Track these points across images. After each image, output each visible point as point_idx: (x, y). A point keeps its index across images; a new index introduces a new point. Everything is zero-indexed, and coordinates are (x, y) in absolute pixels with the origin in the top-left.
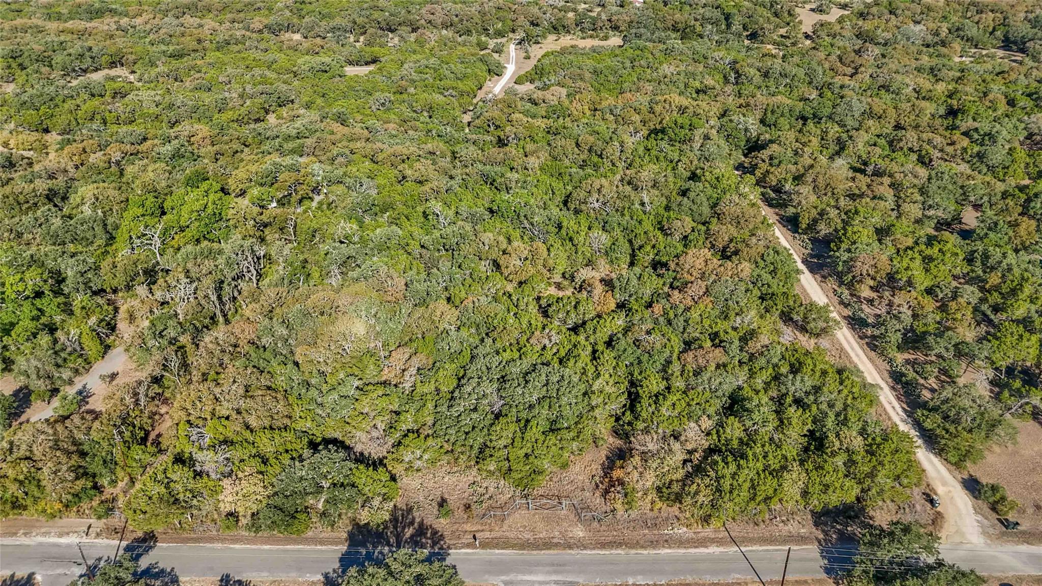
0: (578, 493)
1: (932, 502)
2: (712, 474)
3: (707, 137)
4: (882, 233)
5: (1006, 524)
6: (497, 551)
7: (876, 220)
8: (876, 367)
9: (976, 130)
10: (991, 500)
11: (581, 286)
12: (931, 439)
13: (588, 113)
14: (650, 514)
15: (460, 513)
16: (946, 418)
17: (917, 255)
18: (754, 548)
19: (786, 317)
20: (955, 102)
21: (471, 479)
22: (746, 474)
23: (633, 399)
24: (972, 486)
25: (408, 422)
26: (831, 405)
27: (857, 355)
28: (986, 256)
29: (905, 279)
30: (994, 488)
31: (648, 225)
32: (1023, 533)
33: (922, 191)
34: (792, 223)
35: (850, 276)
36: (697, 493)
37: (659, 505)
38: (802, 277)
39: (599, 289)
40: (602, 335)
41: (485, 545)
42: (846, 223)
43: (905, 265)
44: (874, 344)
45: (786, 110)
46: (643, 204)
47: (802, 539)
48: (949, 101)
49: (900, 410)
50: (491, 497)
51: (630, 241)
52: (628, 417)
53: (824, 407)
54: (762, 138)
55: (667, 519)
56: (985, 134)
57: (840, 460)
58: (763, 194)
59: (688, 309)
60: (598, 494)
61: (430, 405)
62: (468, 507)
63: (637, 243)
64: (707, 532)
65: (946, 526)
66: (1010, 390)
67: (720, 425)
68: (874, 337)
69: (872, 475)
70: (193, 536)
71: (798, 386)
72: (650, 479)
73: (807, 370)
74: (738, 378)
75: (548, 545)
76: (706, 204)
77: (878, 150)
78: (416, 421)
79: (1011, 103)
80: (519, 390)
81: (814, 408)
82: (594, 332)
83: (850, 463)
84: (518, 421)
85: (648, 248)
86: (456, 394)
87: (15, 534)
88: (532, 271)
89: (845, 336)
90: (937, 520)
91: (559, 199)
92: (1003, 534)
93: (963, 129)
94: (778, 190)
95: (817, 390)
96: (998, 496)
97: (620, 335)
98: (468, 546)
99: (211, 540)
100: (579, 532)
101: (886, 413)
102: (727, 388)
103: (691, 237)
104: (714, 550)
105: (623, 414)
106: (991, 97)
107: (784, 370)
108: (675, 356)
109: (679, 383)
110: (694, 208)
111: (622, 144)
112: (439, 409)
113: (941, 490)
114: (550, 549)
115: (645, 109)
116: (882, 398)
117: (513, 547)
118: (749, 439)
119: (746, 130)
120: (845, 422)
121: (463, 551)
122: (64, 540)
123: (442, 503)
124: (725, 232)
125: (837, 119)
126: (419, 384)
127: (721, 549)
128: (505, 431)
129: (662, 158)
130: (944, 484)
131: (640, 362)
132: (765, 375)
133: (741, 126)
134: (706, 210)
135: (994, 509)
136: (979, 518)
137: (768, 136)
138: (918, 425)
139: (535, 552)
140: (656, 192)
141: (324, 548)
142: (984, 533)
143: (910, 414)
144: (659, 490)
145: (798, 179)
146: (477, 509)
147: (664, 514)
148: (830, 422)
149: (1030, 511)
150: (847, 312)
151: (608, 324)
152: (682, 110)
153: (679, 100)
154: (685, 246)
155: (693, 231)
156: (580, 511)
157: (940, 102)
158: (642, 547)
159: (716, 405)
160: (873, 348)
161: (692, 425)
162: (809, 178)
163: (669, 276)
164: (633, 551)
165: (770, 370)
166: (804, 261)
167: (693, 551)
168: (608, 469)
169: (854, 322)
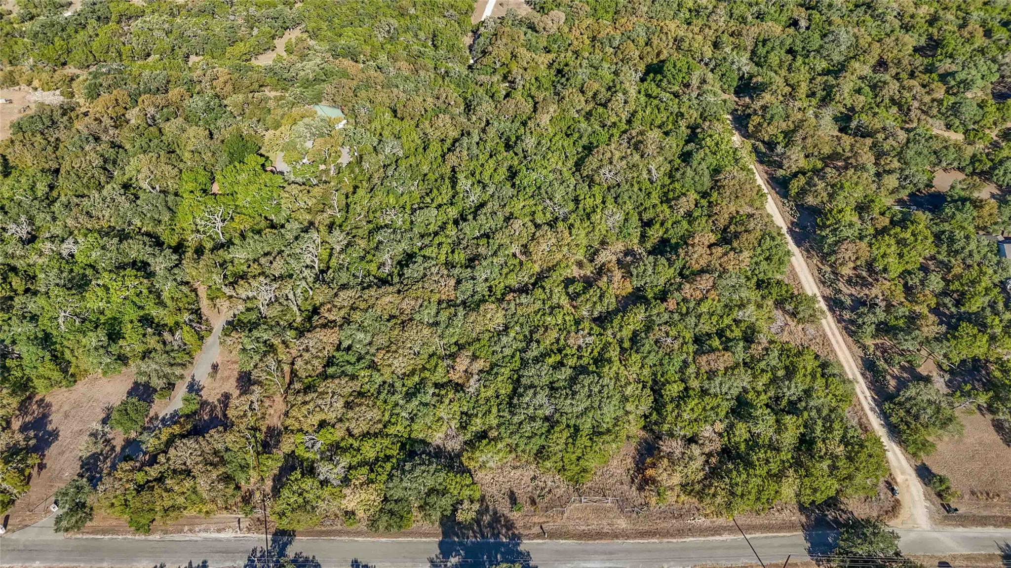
0: (618, 485)
1: (893, 490)
2: (727, 480)
3: (704, 81)
4: (862, 208)
5: (948, 508)
6: (562, 541)
7: (858, 194)
8: (853, 355)
9: (953, 74)
10: (938, 489)
11: (601, 269)
12: (894, 431)
13: (587, 42)
14: (676, 506)
15: (528, 507)
16: (908, 412)
17: (893, 241)
18: (758, 535)
19: (779, 304)
20: (935, 31)
21: (532, 474)
23: (658, 405)
24: (924, 473)
25: (477, 425)
26: (819, 411)
27: (837, 342)
28: (952, 240)
29: (881, 267)
30: (942, 480)
31: (655, 199)
32: (960, 516)
33: (900, 155)
34: (781, 185)
35: (833, 258)
36: (714, 495)
37: (683, 497)
38: (793, 259)
39: (618, 274)
40: (626, 333)
41: (553, 535)
42: (831, 196)
43: (882, 251)
44: (852, 329)
45: (777, 43)
46: (649, 172)
47: (791, 527)
48: (930, 29)
49: (870, 398)
50: (550, 490)
51: (640, 214)
52: (654, 416)
53: (814, 413)
54: (754, 80)
55: (689, 511)
56: (962, 82)
57: (825, 465)
58: (755, 149)
59: (699, 303)
60: (634, 488)
61: (494, 410)
62: (533, 502)
63: (646, 217)
64: (721, 521)
65: (902, 511)
66: (962, 392)
67: (731, 426)
68: (852, 322)
69: (850, 477)
70: (323, 529)
71: (793, 390)
72: (676, 479)
73: (799, 377)
74: (742, 380)
75: (600, 535)
76: (706, 172)
77: (862, 98)
78: (484, 424)
79: (988, 33)
80: (568, 402)
81: (806, 414)
82: (620, 331)
83: (833, 468)
84: (568, 426)
85: (658, 226)
86: (515, 401)
87: (181, 531)
88: (559, 256)
89: (829, 324)
90: (895, 508)
91: (570, 163)
92: (945, 517)
93: (941, 71)
94: (771, 145)
95: (808, 393)
96: (944, 487)
97: (643, 335)
98: (538, 536)
99: (339, 533)
100: (622, 523)
101: (860, 404)
102: (735, 392)
103: (696, 214)
104: (726, 537)
105: (651, 414)
106: (970, 28)
107: (781, 373)
108: (690, 359)
109: (694, 384)
110: (697, 178)
111: (625, 93)
112: (501, 414)
113: (900, 478)
114: (601, 539)
115: (642, 42)
116: (858, 391)
117: (573, 536)
118: (753, 443)
119: (739, 69)
120: (830, 429)
121: (535, 541)
122: (222, 535)
123: (513, 499)
124: (727, 209)
125: (825, 53)
126: (483, 390)
127: (732, 537)
128: (560, 437)
129: (662, 109)
130: (903, 473)
131: (661, 364)
132: (765, 378)
133: (735, 67)
134: (707, 183)
135: (939, 495)
136: (928, 504)
137: (760, 79)
138: (885, 416)
139: (590, 542)
140: (661, 159)
141: (428, 540)
142: (931, 517)
143: (879, 404)
144: (682, 485)
145: (788, 135)
146: (541, 503)
147: (687, 506)
148: (818, 429)
149: (967, 497)
150: (828, 292)
151: (631, 320)
152: (678, 42)
153: (674, 27)
154: (690, 223)
155: (696, 206)
156: (622, 503)
157: (922, 31)
158: (672, 536)
159: (726, 406)
160: (851, 334)
161: (708, 427)
162: (798, 137)
163: (678, 265)
164: (666, 540)
165: (769, 374)
166: (790, 231)
167: (711, 538)
168: (640, 466)
169: (834, 304)
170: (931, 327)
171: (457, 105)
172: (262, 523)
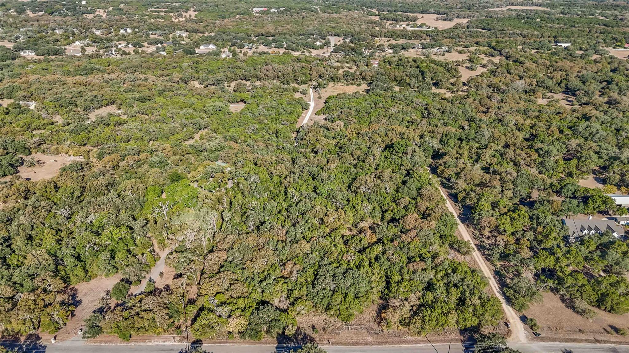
0: (368, 323)
1: (507, 325)
2: (421, 315)
3: (414, 151)
4: (494, 205)
5: (536, 334)
6: (338, 346)
7: (492, 198)
8: (489, 269)
9: (541, 149)
10: (531, 325)
11: (360, 230)
12: (508, 300)
13: (355, 135)
14: (397, 332)
15: (321, 332)
16: (515, 291)
17: (508, 217)
18: (438, 344)
19: (451, 246)
20: (534, 131)
21: (324, 318)
22: (434, 315)
23: (388, 283)
24: (524, 319)
25: (296, 294)
26: (468, 287)
27: (482, 263)
28: (538, 218)
29: (502, 229)
30: (531, 320)
31: (389, 200)
32: (543, 337)
33: (514, 183)
34: (454, 197)
35: (479, 226)
36: (415, 322)
37: (400, 327)
38: (459, 227)
39: (369, 232)
40: (373, 255)
41: (333, 344)
42: (479, 200)
43: (503, 222)
44: (488, 258)
45: (453, 135)
46: (386, 189)
47: (456, 341)
48: (531, 130)
49: (497, 288)
50: (333, 325)
51: (381, 207)
52: (386, 291)
53: (465, 287)
54: (441, 151)
55: (404, 333)
56: (546, 152)
57: (471, 309)
58: (441, 181)
59: (409, 243)
60: (376, 323)
61: (305, 287)
62: (324, 329)
63: (384, 209)
64: (420, 338)
65: (512, 335)
66: (540, 280)
67: (424, 295)
68: (489, 255)
69: (483, 315)
70: (217, 341)
71: (455, 278)
72: (397, 317)
73: (459, 272)
74: (431, 275)
75: (358, 344)
76: (415, 189)
77: (496, 159)
78: (299, 294)
79: (561, 132)
80: (342, 281)
81: (461, 287)
82: (370, 254)
83: (475, 310)
84: (342, 294)
85: (390, 212)
86: (316, 282)
87: (145, 342)
88: (339, 224)
89: (476, 255)
90: (509, 333)
91: (346, 185)
92: (534, 338)
93: (536, 148)
94: (448, 179)
95: (463, 280)
96: (533, 323)
97: (381, 255)
98: (327, 344)
99: (225, 342)
100: (370, 339)
101: (492, 289)
102: (427, 279)
103: (409, 207)
104: (422, 345)
105: (384, 290)
106: (551, 129)
107: (450, 271)
108: (404, 265)
109: (407, 277)
110: (410, 191)
111: (374, 155)
112: (308, 289)
113: (511, 321)
115: (383, 134)
116: (490, 283)
117: (344, 344)
118: (436, 301)
119: (433, 147)
120: (473, 294)
121: (325, 346)
122: (165, 343)
123: (314, 327)
124: (424, 204)
125: (477, 140)
126: (299, 278)
127: (425, 345)
128: (338, 298)
129: (393, 163)
130: (513, 318)
131: (390, 268)
132: (442, 274)
133: (430, 145)
134: (415, 193)
135: (532, 328)
136: (526, 332)
137: (443, 151)
138: (504, 294)
139: (353, 347)
140: (392, 183)
141: (270, 345)
142: (527, 337)
143: (501, 290)
144: (400, 322)
145: (457, 174)
146: (328, 330)
147: (402, 332)
148: (467, 294)
149: (545, 329)
150: (477, 242)
151: (375, 250)
152: (402, 135)
153: (400, 129)
154: (406, 211)
155: (409, 203)
156: (369, 330)
157: (527, 131)
158: (395, 344)
159: (422, 286)
160: (488, 260)
161: (413, 295)
162: (462, 175)
163: (400, 227)
164: (391, 346)
165: (444, 271)
166: (459, 217)
167: (414, 345)
168: (379, 313)
169: (480, 247)
170: (526, 253)
171: (288, 161)
172: (186, 338)
